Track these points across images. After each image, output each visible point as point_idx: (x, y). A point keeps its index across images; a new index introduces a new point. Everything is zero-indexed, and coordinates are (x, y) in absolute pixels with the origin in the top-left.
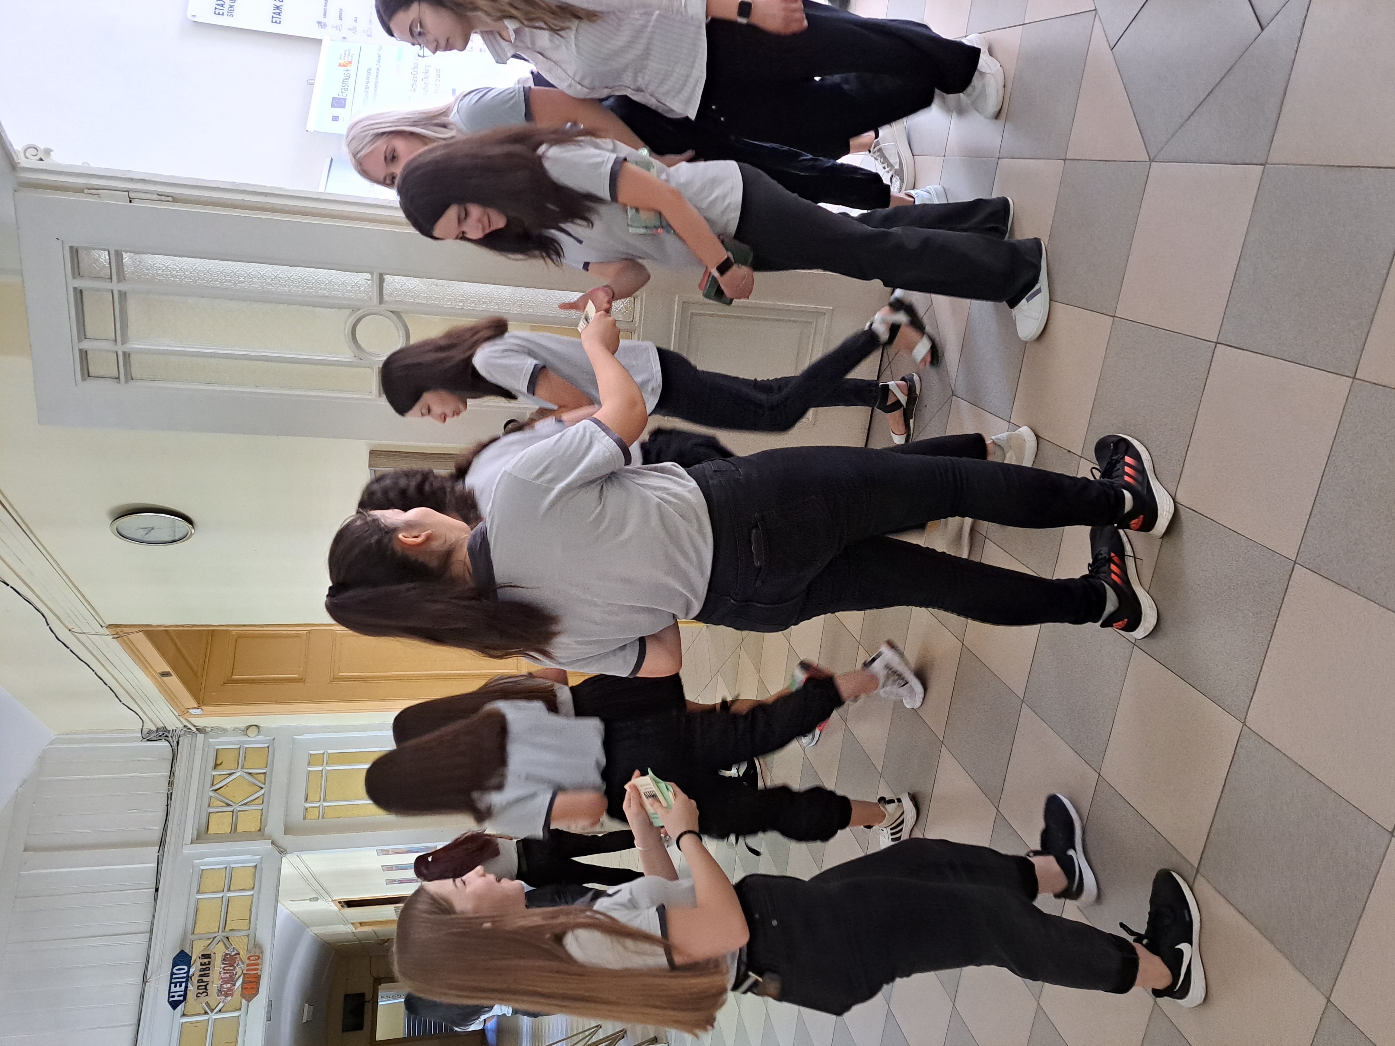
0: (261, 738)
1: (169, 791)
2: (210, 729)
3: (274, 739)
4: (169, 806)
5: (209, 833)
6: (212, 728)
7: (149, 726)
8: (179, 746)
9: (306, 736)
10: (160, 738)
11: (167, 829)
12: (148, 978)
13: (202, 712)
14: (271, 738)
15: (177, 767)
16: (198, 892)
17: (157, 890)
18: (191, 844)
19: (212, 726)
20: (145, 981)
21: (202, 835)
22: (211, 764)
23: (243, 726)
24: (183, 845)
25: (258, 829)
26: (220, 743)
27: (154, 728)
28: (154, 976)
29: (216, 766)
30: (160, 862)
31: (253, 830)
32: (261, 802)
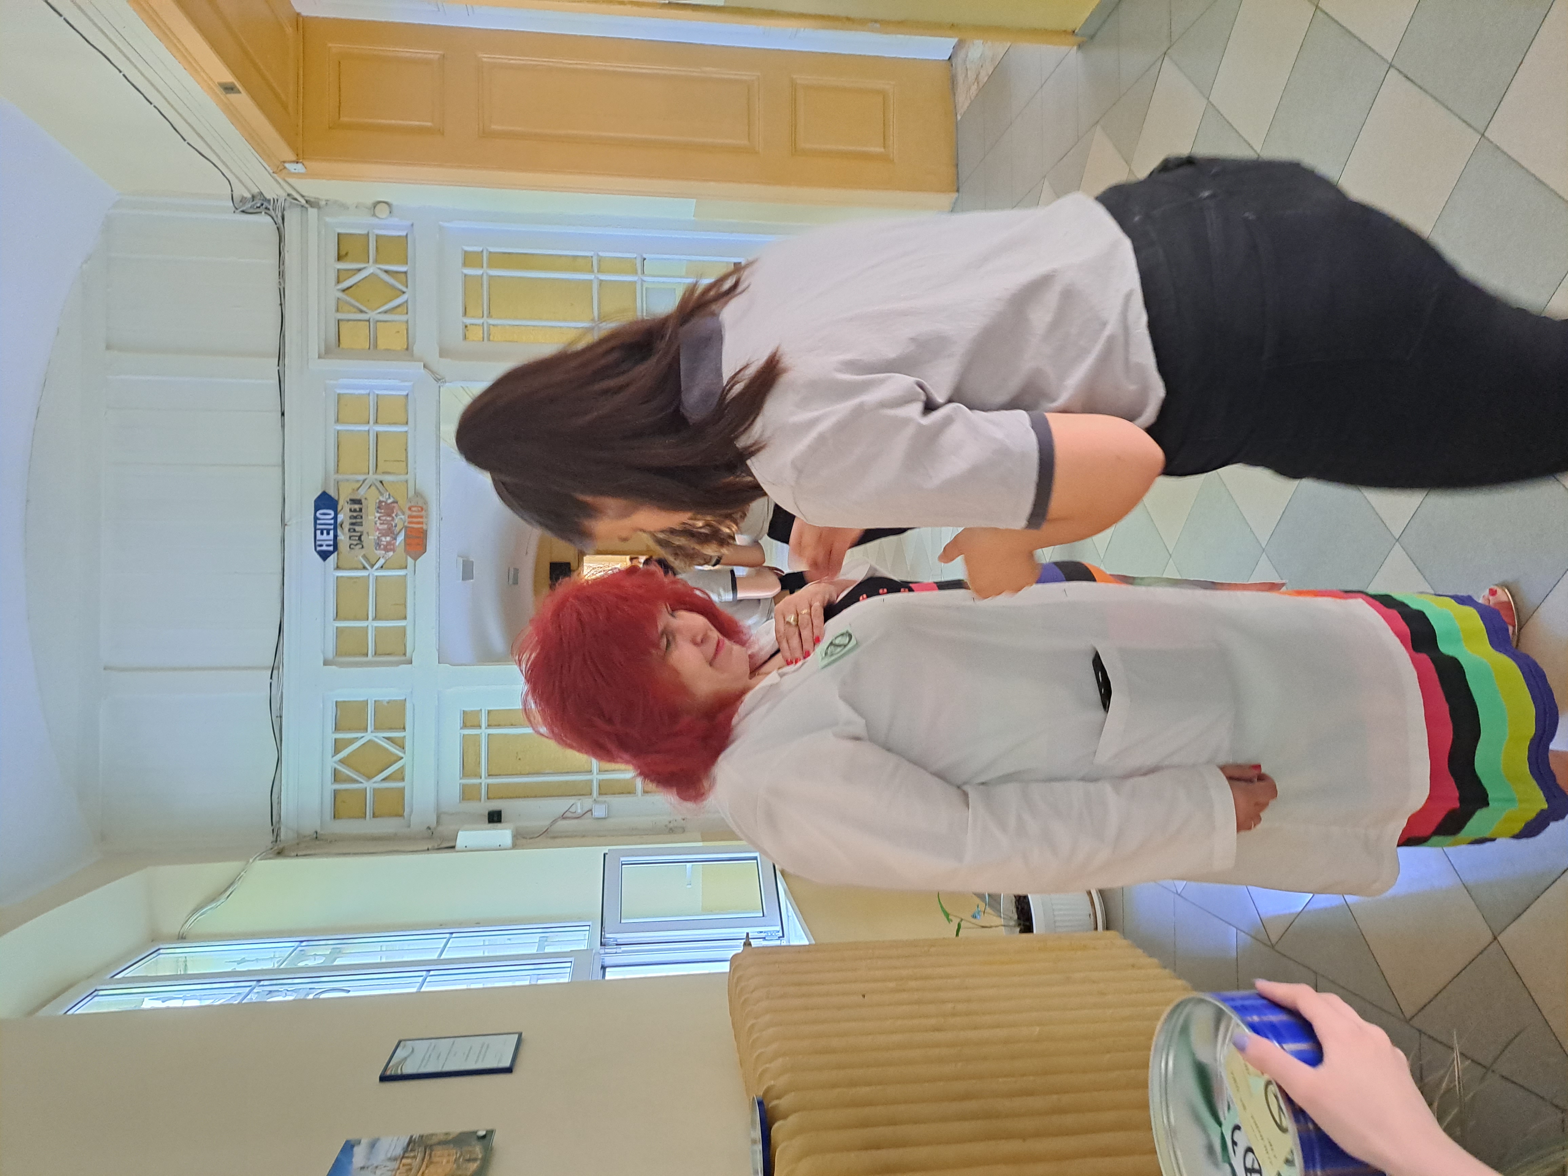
0: (394, 221)
1: (280, 285)
2: (324, 202)
3: (412, 225)
4: (283, 306)
5: (341, 346)
6: (327, 200)
7: (241, 192)
8: (285, 224)
9: (456, 224)
10: (258, 210)
11: (284, 336)
12: (286, 521)
13: (305, 172)
14: (409, 223)
15: (286, 252)
16: (337, 421)
17: (283, 414)
18: (319, 357)
19: (327, 198)
20: (284, 524)
21: (333, 348)
22: (334, 253)
23: (370, 201)
24: (308, 359)
25: (405, 347)
26: (342, 225)
27: (249, 196)
28: (294, 519)
29: (339, 258)
30: (282, 379)
31: (399, 348)
32: (406, 311)
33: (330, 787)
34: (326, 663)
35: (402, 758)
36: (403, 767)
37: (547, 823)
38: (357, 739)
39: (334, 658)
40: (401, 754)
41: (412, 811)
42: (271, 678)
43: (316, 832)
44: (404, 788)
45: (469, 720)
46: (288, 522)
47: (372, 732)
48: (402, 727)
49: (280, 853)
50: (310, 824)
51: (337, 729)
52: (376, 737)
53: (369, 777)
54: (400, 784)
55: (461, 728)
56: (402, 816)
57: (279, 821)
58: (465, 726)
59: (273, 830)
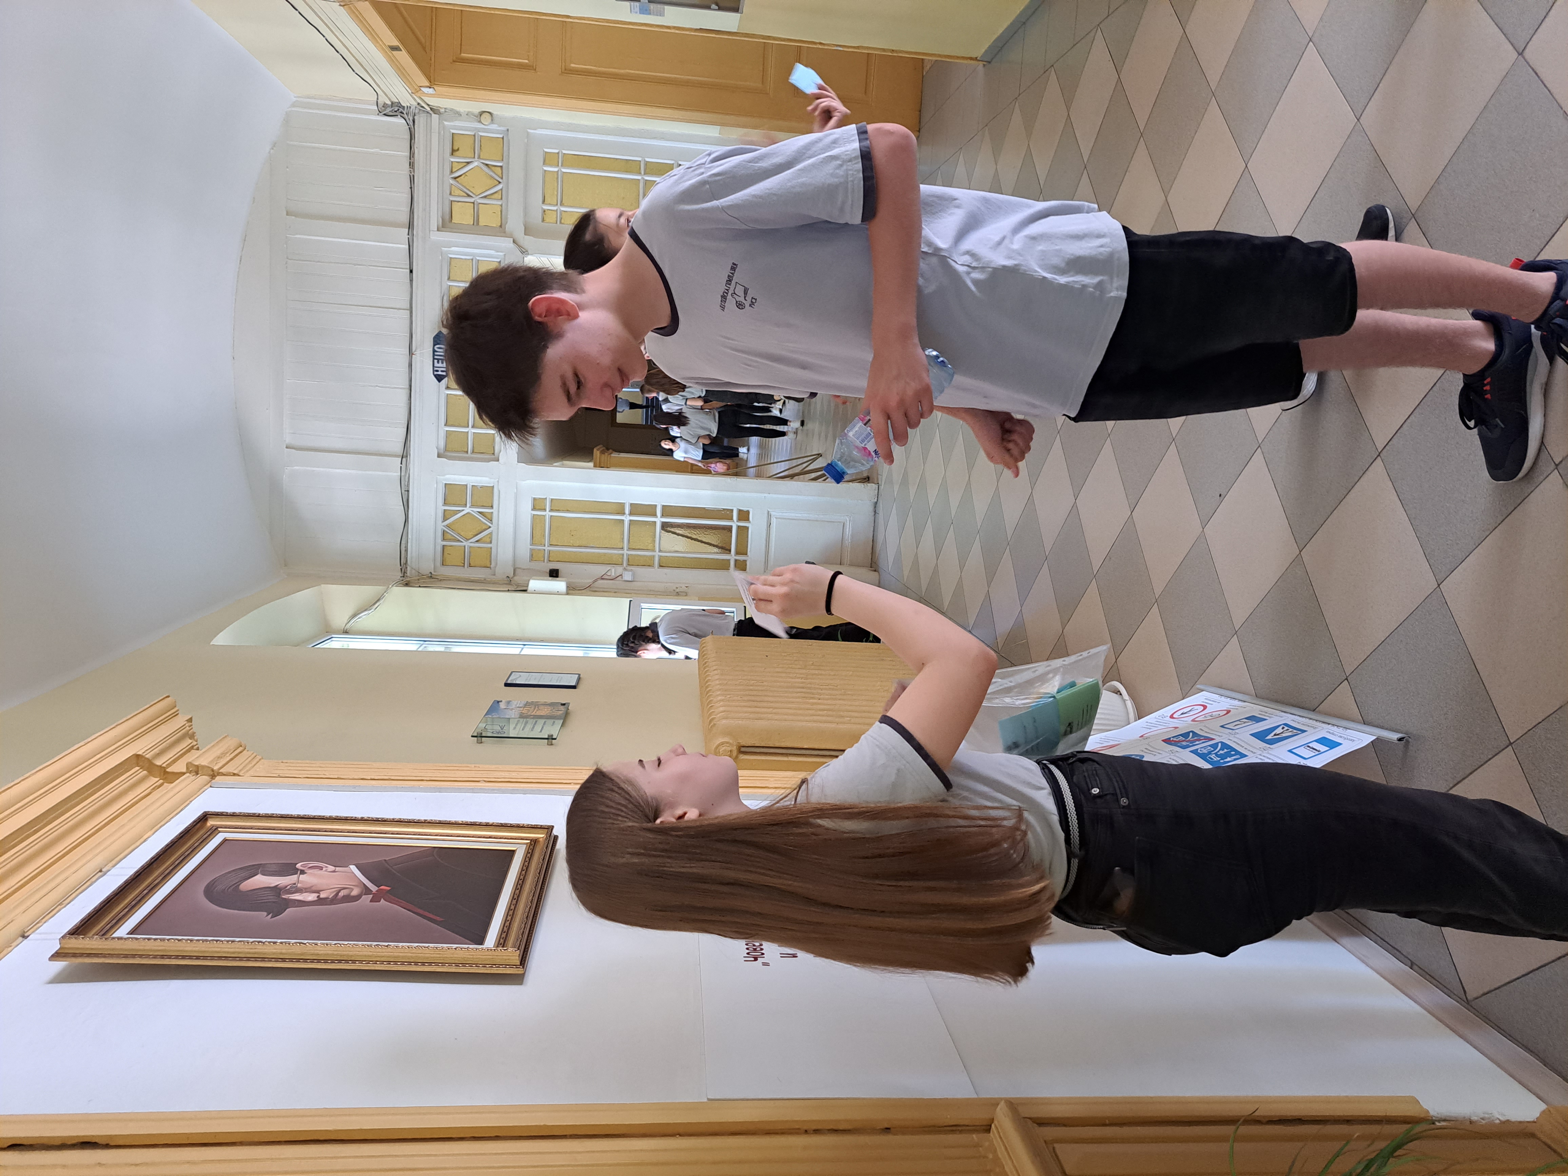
0: (494, 127)
1: (411, 173)
2: (443, 110)
3: (508, 130)
4: (413, 189)
5: (453, 221)
6: (445, 109)
7: (383, 99)
8: (416, 126)
9: (539, 132)
10: (395, 114)
11: (413, 213)
12: (413, 351)
13: (434, 92)
14: (505, 129)
15: (416, 149)
16: (449, 279)
17: (411, 271)
18: (438, 230)
19: (445, 107)
20: (411, 353)
21: (447, 223)
22: (448, 150)
23: (477, 111)
24: (430, 231)
25: (500, 224)
26: (455, 128)
27: (389, 103)
28: (418, 350)
29: (453, 152)
30: (411, 244)
31: (494, 225)
32: (500, 196)
33: (440, 543)
34: (439, 456)
35: (490, 527)
36: (491, 533)
37: (591, 581)
38: (460, 511)
39: (444, 452)
40: (490, 525)
41: (497, 564)
42: (401, 464)
43: (431, 573)
44: (491, 548)
45: (537, 504)
46: (415, 351)
47: (470, 507)
48: (491, 505)
49: (407, 585)
50: (427, 567)
51: (445, 504)
52: (472, 511)
53: (468, 540)
54: (490, 545)
55: (532, 510)
56: (490, 567)
57: (406, 563)
58: (534, 509)
59: (401, 569)
